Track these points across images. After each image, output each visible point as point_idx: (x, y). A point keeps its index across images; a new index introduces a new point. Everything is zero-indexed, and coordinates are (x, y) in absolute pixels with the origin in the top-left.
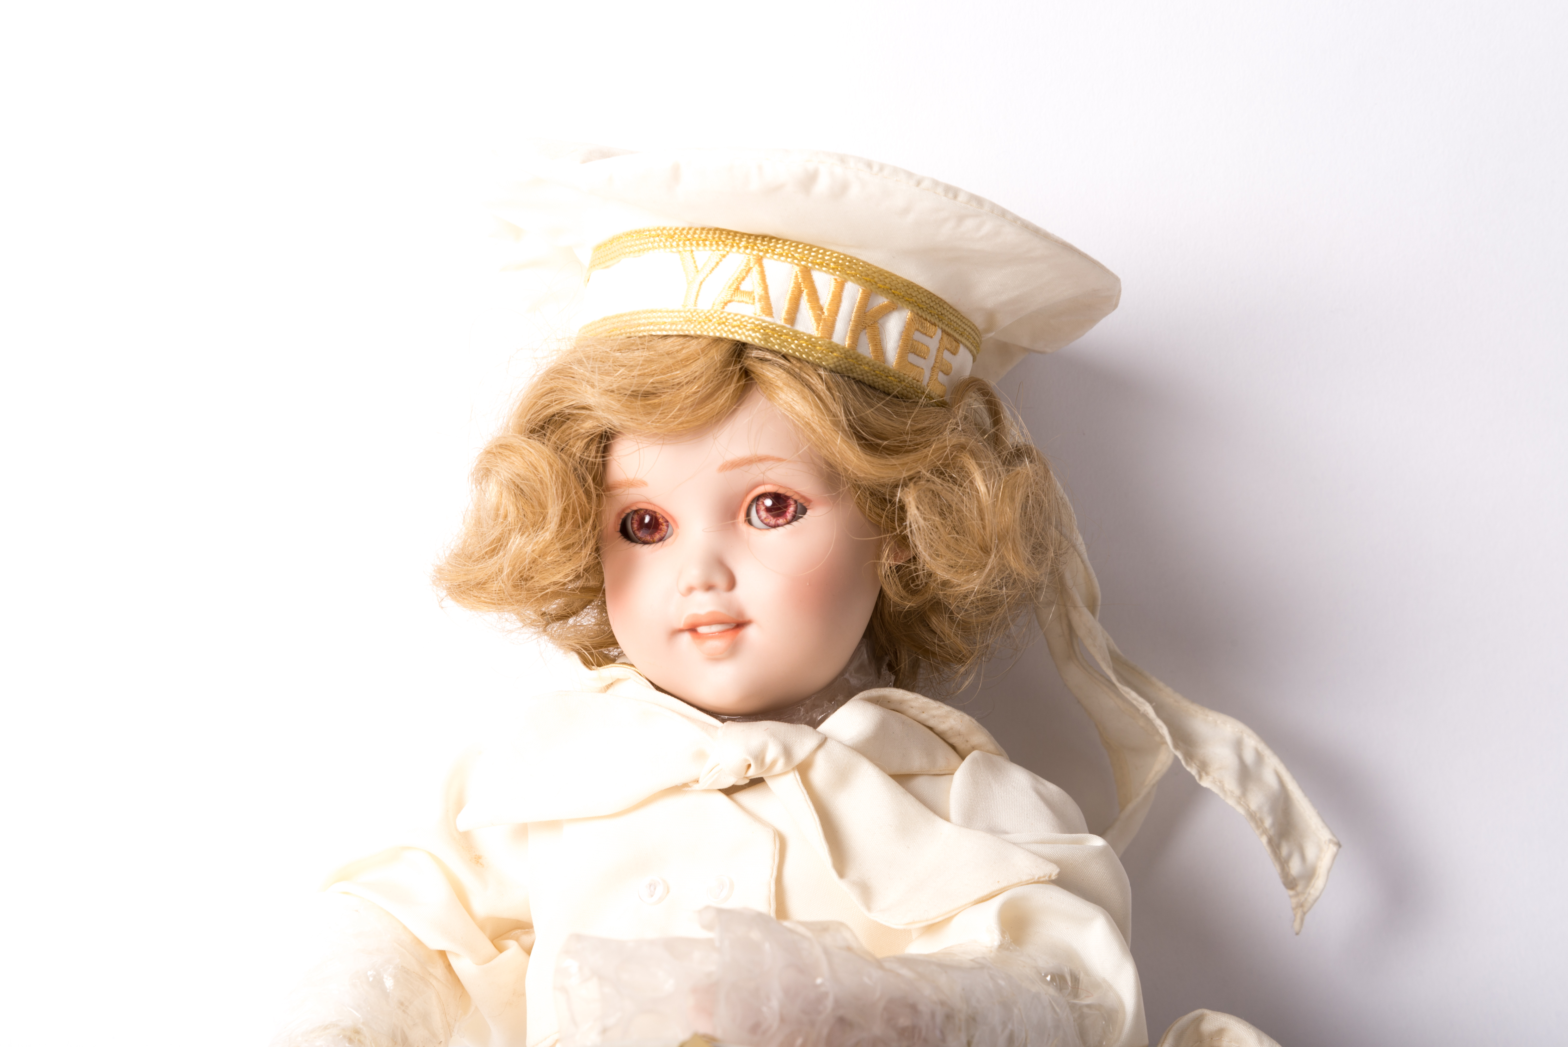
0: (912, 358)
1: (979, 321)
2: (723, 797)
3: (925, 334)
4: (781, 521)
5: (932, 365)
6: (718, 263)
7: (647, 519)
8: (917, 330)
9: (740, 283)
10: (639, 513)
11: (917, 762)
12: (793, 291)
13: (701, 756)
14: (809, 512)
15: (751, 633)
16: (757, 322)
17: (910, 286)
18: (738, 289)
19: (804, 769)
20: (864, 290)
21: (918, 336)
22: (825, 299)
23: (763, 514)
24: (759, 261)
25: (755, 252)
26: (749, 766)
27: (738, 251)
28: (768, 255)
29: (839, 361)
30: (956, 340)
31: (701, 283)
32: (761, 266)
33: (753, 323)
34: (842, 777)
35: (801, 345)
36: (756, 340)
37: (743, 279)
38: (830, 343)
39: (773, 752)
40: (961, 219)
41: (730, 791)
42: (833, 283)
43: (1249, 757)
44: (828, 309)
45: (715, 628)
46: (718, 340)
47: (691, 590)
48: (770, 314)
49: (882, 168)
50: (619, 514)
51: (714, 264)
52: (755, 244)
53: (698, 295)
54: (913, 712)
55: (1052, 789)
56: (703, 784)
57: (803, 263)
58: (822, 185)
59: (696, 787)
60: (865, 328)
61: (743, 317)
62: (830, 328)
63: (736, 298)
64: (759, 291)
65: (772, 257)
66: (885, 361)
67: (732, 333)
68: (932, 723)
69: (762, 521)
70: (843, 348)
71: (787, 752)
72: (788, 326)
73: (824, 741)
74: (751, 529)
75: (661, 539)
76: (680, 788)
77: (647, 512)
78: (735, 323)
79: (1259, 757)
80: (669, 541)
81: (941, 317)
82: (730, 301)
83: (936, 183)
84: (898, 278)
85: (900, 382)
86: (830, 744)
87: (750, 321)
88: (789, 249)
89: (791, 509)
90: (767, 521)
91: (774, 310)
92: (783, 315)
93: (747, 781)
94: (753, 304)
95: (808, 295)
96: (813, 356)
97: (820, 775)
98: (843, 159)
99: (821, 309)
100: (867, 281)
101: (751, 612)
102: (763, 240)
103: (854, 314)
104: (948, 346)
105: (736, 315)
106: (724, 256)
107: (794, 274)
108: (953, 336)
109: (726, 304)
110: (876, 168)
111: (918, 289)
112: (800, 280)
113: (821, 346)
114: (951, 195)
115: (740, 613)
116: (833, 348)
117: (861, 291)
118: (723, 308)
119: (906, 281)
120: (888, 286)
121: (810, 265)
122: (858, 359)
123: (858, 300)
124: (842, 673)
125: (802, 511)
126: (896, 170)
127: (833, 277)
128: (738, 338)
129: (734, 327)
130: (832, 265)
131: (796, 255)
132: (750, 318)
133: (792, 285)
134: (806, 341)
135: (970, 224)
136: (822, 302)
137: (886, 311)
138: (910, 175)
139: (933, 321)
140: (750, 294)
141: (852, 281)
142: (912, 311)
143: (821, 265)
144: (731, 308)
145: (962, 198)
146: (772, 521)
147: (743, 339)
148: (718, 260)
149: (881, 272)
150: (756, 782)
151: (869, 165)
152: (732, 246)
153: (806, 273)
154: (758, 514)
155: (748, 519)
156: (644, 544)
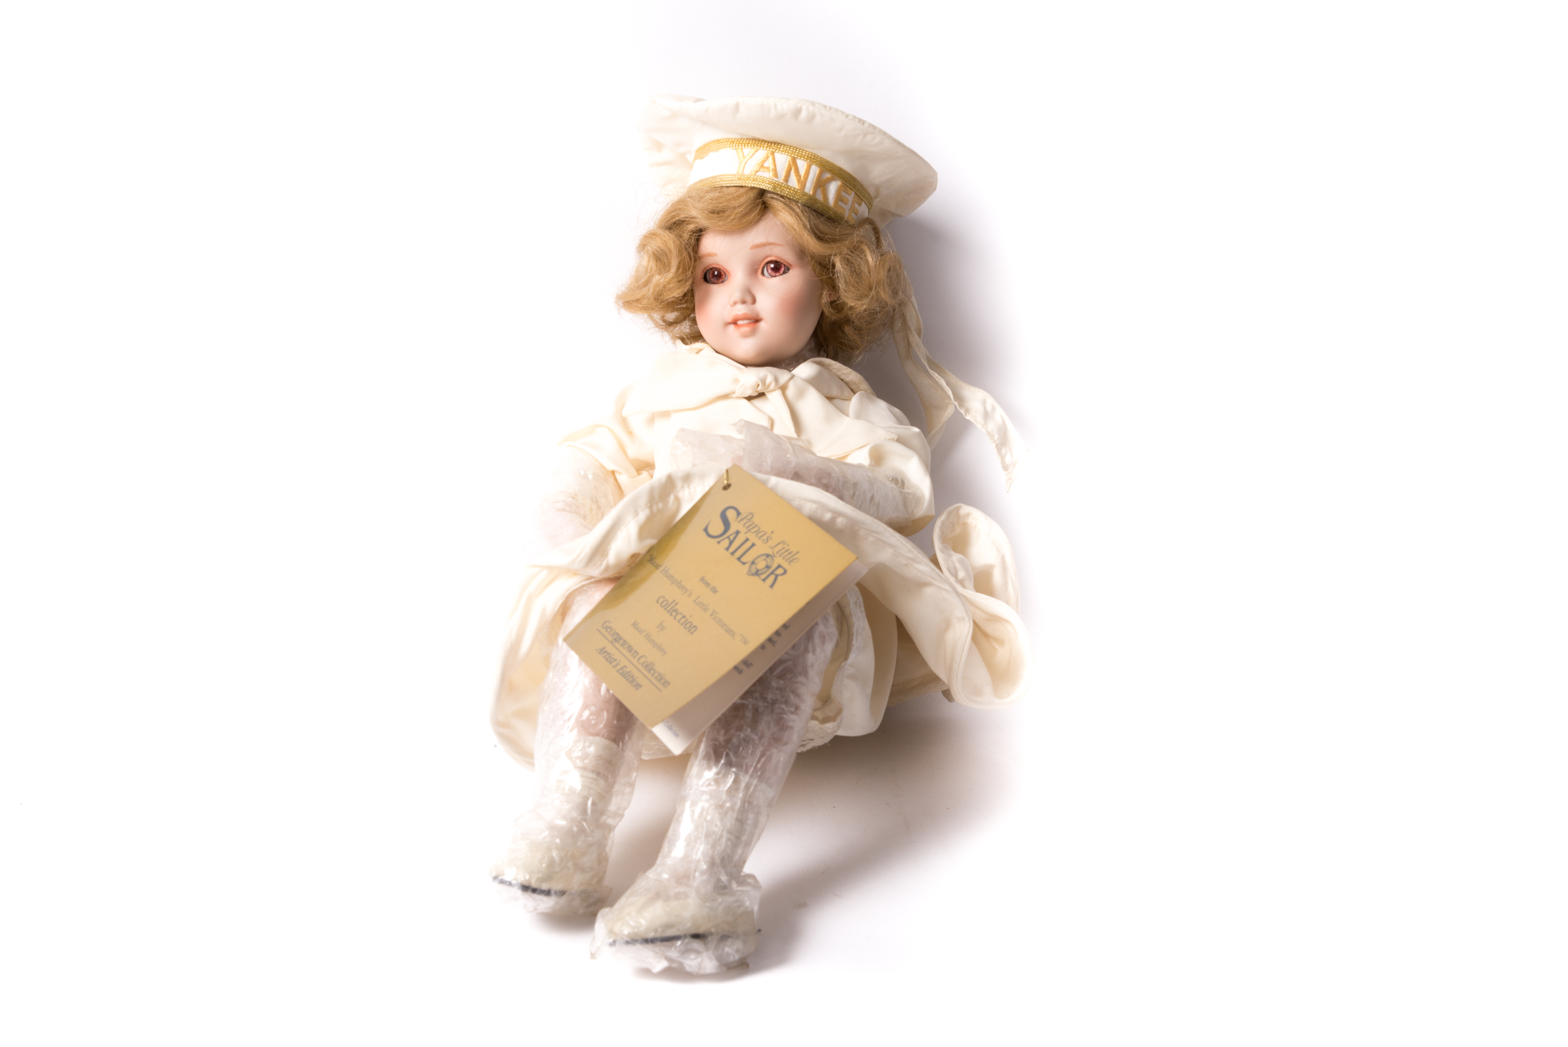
0: (840, 203)
1: (872, 191)
2: (746, 401)
3: (847, 193)
4: (777, 274)
5: (849, 208)
6: (754, 154)
7: (716, 273)
8: (843, 191)
9: (764, 163)
10: (713, 269)
11: (835, 392)
12: (788, 168)
13: (736, 381)
14: (791, 270)
15: (762, 325)
16: (771, 181)
17: (841, 169)
18: (762, 165)
19: (783, 389)
20: (820, 170)
21: (843, 194)
22: (802, 172)
23: (770, 271)
24: (773, 153)
25: (771, 150)
26: (759, 385)
27: (763, 149)
28: (777, 151)
29: (807, 200)
30: (861, 199)
31: (746, 163)
32: (773, 156)
33: (769, 181)
34: (801, 394)
35: (790, 192)
36: (770, 189)
37: (765, 161)
38: (804, 192)
39: (770, 379)
40: (866, 134)
41: (749, 398)
42: (806, 165)
43: (989, 408)
44: (803, 177)
45: (745, 322)
46: (753, 188)
47: (735, 303)
48: (777, 177)
49: (831, 108)
50: (703, 270)
51: (752, 154)
52: (771, 146)
53: (744, 168)
54: (834, 371)
55: (897, 411)
56: (737, 394)
57: (793, 155)
58: (804, 114)
59: (734, 395)
60: (820, 187)
61: (764, 178)
62: (804, 186)
63: (761, 170)
64: (772, 167)
65: (778, 152)
66: (828, 203)
67: (759, 185)
68: (843, 377)
69: (769, 274)
70: (810, 195)
71: (776, 380)
72: (785, 183)
73: (793, 377)
74: (764, 278)
75: (722, 282)
76: (726, 396)
77: (716, 269)
78: (761, 181)
79: (994, 408)
80: (726, 283)
81: (854, 186)
82: (759, 171)
83: (855, 117)
84: (835, 165)
85: (835, 214)
86: (795, 379)
87: (768, 180)
88: (786, 149)
89: (783, 269)
90: (771, 274)
91: (778, 176)
92: (783, 178)
93: (757, 394)
94: (769, 172)
95: (794, 170)
96: (795, 197)
97: (791, 391)
98: (813, 103)
99: (800, 176)
100: (821, 165)
101: (763, 315)
102: (775, 144)
103: (815, 180)
104: (857, 201)
105: (761, 177)
106: (757, 151)
107: (788, 160)
108: (860, 197)
109: (757, 172)
110: (828, 109)
111: (845, 171)
112: (791, 163)
113: (799, 193)
114: (861, 123)
115: (757, 315)
116: (805, 194)
117: (818, 169)
118: (755, 174)
119: (839, 167)
120: (831, 169)
121: (796, 156)
122: (816, 200)
123: (817, 174)
124: (802, 350)
125: (787, 269)
126: (837, 110)
127: (806, 163)
128: (762, 187)
129: (760, 182)
130: (806, 157)
131: (790, 152)
132: (768, 178)
133: (787, 165)
134: (793, 190)
135: (869, 137)
136: (800, 173)
137: (830, 180)
138: (843, 113)
139: (851, 187)
140: (768, 168)
141: (815, 165)
142: (841, 182)
143: (801, 157)
144: (759, 174)
145: (866, 125)
146: (774, 274)
147: (764, 188)
148: (754, 152)
149: (828, 162)
150: (762, 395)
151: (825, 107)
152: (761, 147)
153: (794, 160)
154: (767, 271)
155: (763, 273)
156: (714, 283)
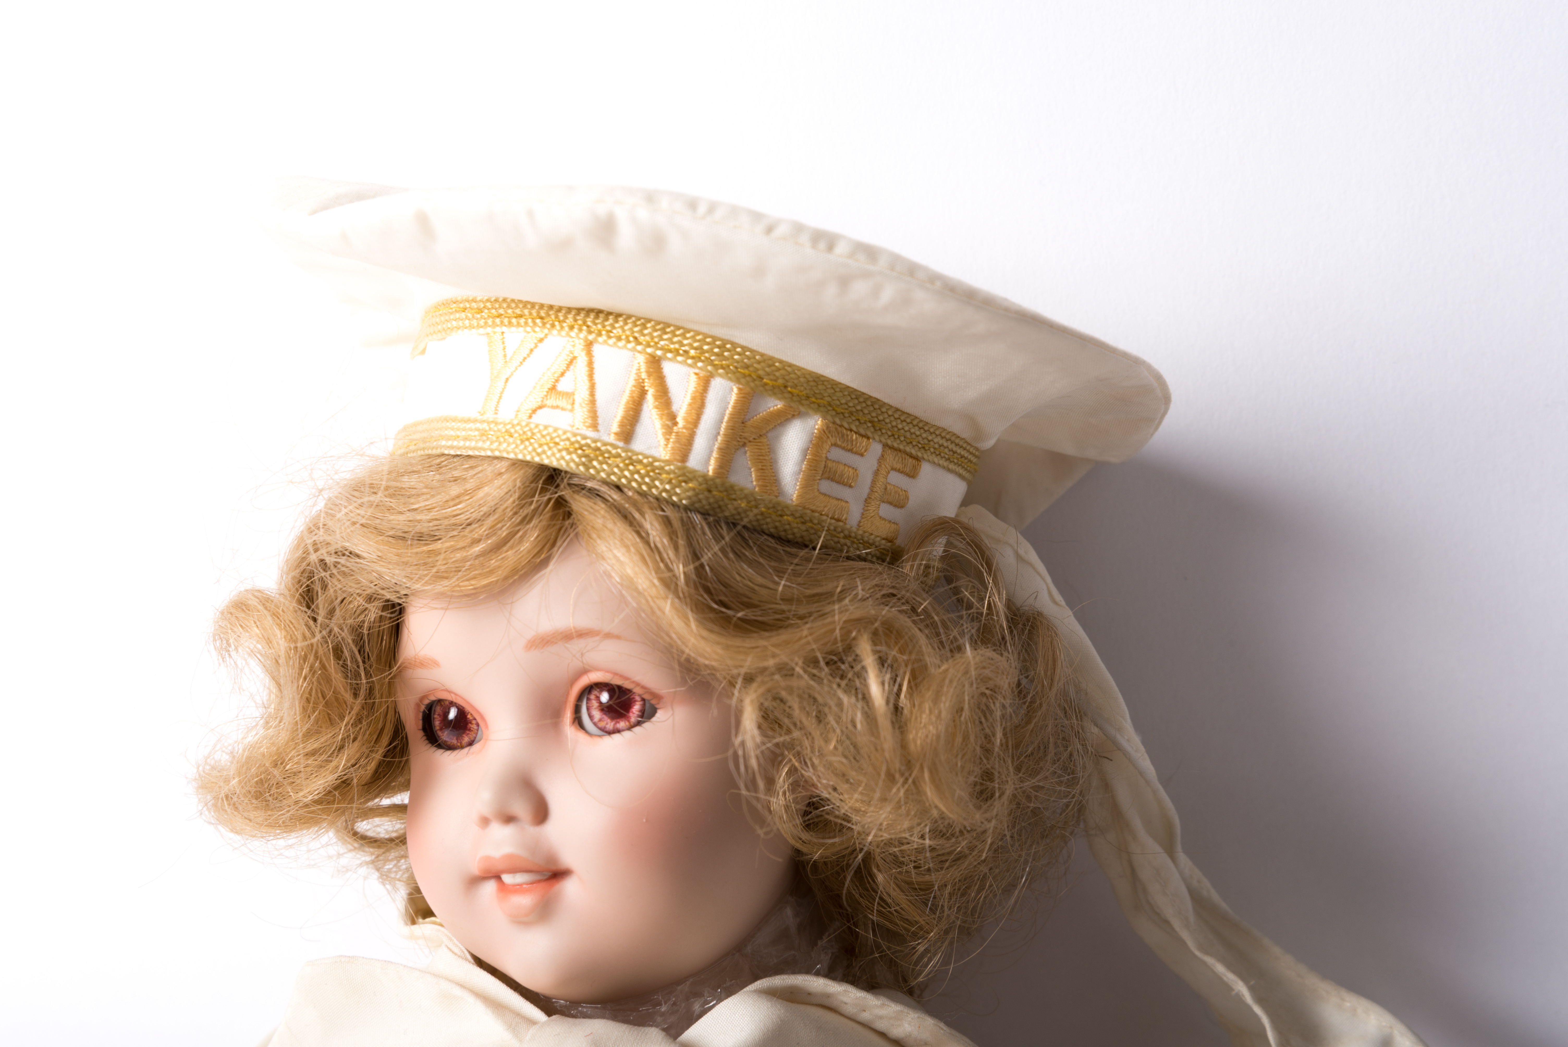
0: (826, 486)
3: (851, 451)
4: (622, 724)
5: (865, 496)
6: (532, 350)
7: (452, 714)
8: (835, 445)
9: (557, 381)
10: (443, 705)
12: (632, 392)
14: (660, 715)
15: (570, 888)
16: (573, 439)
17: (818, 380)
18: (553, 388)
20: (739, 389)
21: (837, 454)
22: (682, 404)
23: (597, 714)
24: (589, 345)
25: (582, 335)
27: (559, 334)
28: (600, 339)
29: (697, 495)
30: (917, 459)
31: (507, 379)
32: (589, 354)
33: (568, 439)
35: (638, 472)
36: (572, 465)
37: (562, 374)
38: (684, 468)
42: (693, 379)
44: (685, 419)
45: (519, 878)
46: (517, 464)
47: (485, 822)
48: (595, 426)
49: (712, 208)
50: (418, 706)
51: (528, 351)
52: (585, 323)
53: (500, 397)
57: (649, 350)
58: (626, 236)
60: (744, 445)
61: (556, 430)
62: (685, 448)
63: (549, 402)
64: (582, 394)
65: (605, 342)
66: (780, 492)
67: (539, 454)
69: (595, 724)
70: (705, 476)
72: (621, 444)
74: (581, 735)
75: (471, 744)
77: (452, 704)
78: (543, 441)
80: (476, 747)
81: (876, 426)
82: (540, 407)
83: (798, 228)
84: (800, 369)
85: (804, 523)
87: (564, 437)
88: (631, 329)
89: (636, 708)
90: (602, 724)
91: (600, 421)
92: (615, 428)
94: (572, 410)
95: (656, 398)
96: (656, 487)
98: (651, 198)
99: (673, 418)
100: (744, 376)
101: (568, 858)
102: (597, 317)
103: (724, 425)
104: (899, 466)
105: (546, 427)
106: (541, 340)
107: (636, 366)
108: (905, 453)
109: (534, 411)
110: (702, 209)
111: (834, 385)
112: (644, 375)
113: (668, 473)
114: (822, 245)
115: (552, 858)
116: (686, 476)
117: (735, 390)
118: (530, 417)
119: (811, 373)
120: (780, 381)
121: (659, 353)
122: (730, 490)
123: (732, 403)
125: (648, 713)
126: (735, 211)
127: (693, 371)
128: (546, 462)
129: (541, 445)
130: (692, 352)
131: (641, 339)
132: (565, 433)
133: (632, 382)
134: (645, 466)
135: (860, 288)
136: (674, 408)
137: (781, 420)
138: (757, 216)
139: (862, 431)
140: (569, 395)
141: (720, 375)
142: (824, 418)
143: (676, 352)
144: (542, 417)
145: (841, 249)
146: (610, 725)
147: (555, 464)
148: (532, 346)
149: (768, 361)
151: (692, 204)
152: (553, 326)
153: (655, 364)
154: (591, 717)
155: (578, 721)
156: (450, 748)
